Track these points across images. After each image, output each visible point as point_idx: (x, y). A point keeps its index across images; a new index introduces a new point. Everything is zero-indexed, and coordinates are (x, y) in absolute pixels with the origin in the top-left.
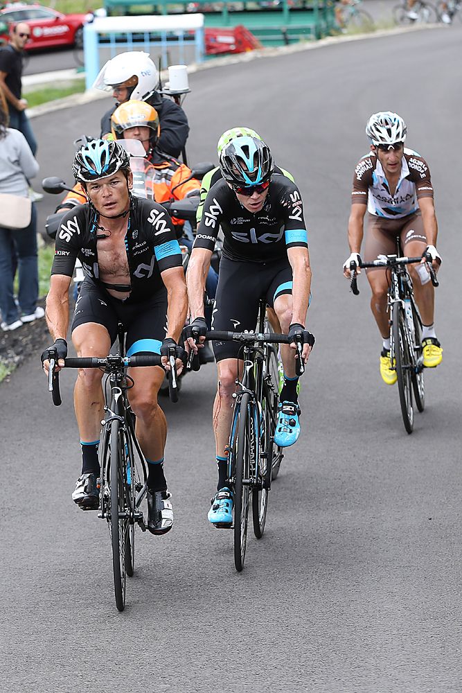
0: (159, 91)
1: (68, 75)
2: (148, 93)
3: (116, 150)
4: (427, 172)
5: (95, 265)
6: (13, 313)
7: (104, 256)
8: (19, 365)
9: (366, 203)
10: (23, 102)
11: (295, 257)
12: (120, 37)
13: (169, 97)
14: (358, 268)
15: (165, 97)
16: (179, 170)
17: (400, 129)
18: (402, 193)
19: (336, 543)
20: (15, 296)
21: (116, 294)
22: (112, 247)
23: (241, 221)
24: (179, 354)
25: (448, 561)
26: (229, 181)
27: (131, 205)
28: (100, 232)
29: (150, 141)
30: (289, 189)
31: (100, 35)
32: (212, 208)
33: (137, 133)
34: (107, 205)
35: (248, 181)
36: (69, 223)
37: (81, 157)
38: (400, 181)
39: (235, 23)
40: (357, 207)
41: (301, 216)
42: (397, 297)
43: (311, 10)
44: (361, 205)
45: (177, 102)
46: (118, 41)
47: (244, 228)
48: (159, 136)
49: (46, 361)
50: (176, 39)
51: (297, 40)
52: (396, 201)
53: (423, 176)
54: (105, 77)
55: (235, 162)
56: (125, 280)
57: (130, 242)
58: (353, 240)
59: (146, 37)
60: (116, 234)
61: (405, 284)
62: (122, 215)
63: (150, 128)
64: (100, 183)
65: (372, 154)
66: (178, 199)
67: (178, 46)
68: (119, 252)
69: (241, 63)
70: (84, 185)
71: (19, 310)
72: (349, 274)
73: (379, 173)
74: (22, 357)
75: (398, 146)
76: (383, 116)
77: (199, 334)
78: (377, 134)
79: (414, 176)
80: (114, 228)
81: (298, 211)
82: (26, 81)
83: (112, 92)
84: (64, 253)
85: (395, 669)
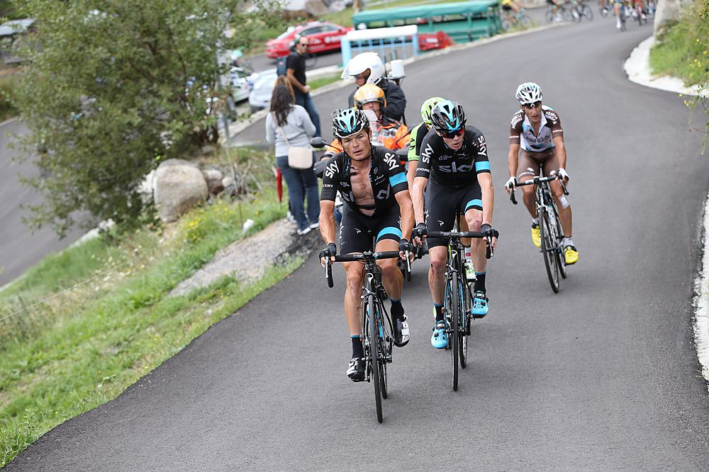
0: (385, 78)
1: (332, 70)
2: (378, 80)
3: (360, 115)
4: (558, 121)
5: (351, 193)
6: (304, 223)
7: (356, 187)
8: (310, 255)
9: (519, 143)
10: (307, 88)
11: (483, 180)
12: (364, 43)
13: (392, 81)
14: (514, 187)
15: (390, 81)
16: (400, 128)
17: (538, 93)
18: (542, 135)
19: (517, 357)
20: (305, 212)
21: (365, 212)
22: (361, 180)
23: (446, 157)
24: (411, 249)
25: (589, 364)
26: (438, 130)
27: (372, 152)
28: (352, 171)
29: (380, 110)
30: (477, 135)
31: (352, 42)
32: (426, 150)
33: (371, 106)
34: (356, 152)
35: (450, 128)
36: (332, 165)
37: (337, 121)
38: (541, 128)
39: (437, 29)
40: (514, 146)
41: (486, 152)
42: (542, 204)
43: (485, 18)
44: (516, 145)
45: (398, 84)
46: (363, 45)
47: (448, 162)
48: (385, 106)
49: (323, 258)
50: (400, 42)
51: (477, 38)
52: (539, 141)
53: (555, 123)
54: (349, 70)
55: (441, 116)
56: (372, 202)
57: (373, 175)
58: (512, 168)
59: (381, 42)
60: (363, 171)
61: (548, 195)
62: (367, 158)
63: (380, 102)
64: (350, 138)
65: (521, 111)
66: (400, 148)
67: (401, 47)
68: (365, 183)
69: (442, 55)
70: (340, 140)
71: (309, 221)
72: (509, 191)
73: (527, 124)
74: (312, 251)
75: (538, 104)
76: (526, 85)
77: (423, 234)
78: (523, 97)
79: (549, 124)
80: (362, 167)
81: (484, 149)
82: (308, 74)
83: (354, 80)
84: (329, 186)
85: (559, 434)
